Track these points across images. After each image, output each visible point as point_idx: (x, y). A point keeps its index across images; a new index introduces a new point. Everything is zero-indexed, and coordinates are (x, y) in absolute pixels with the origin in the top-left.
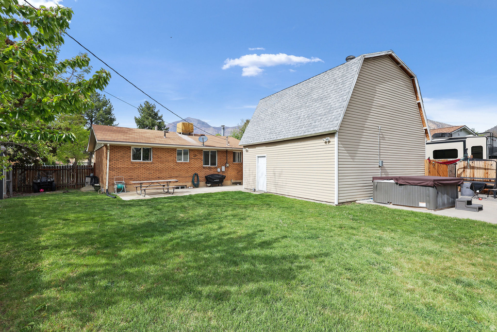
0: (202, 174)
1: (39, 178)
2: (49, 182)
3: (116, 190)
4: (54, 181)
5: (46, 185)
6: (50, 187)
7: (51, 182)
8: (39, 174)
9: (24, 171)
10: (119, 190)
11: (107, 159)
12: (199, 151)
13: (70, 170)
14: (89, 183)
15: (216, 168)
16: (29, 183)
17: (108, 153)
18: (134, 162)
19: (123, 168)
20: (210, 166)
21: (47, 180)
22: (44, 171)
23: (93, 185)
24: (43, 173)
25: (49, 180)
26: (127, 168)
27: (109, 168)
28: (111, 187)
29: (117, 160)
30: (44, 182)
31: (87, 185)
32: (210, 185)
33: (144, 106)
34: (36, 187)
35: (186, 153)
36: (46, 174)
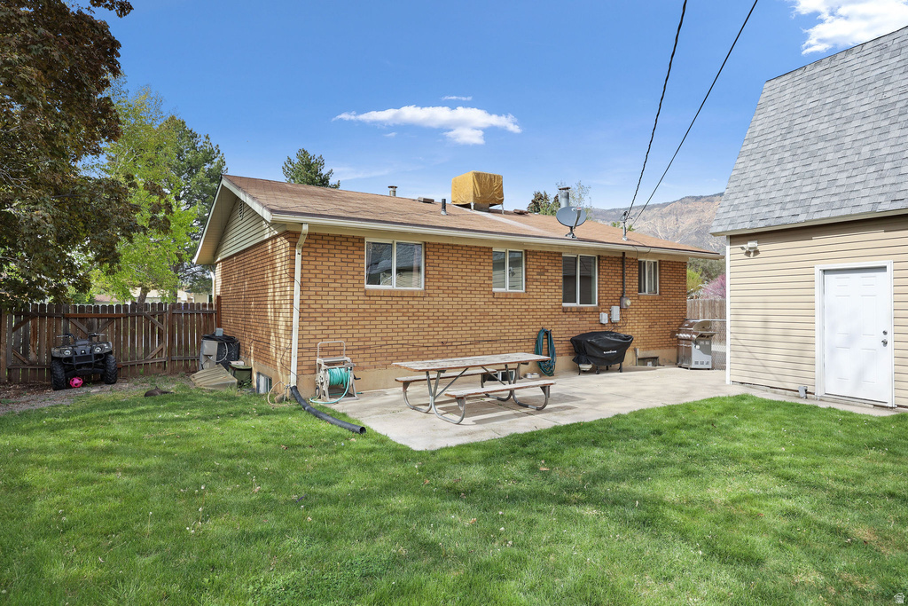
0: (563, 332)
1: (66, 343)
2: (98, 356)
3: (325, 388)
4: (111, 353)
5: (89, 365)
6: (100, 371)
7: (104, 357)
8: (66, 328)
9: (26, 321)
10: (337, 389)
11: (292, 279)
12: (551, 255)
13: (154, 316)
14: (214, 359)
15: (597, 312)
16: (39, 354)
17: (298, 258)
18: (373, 291)
19: (341, 310)
20: (577, 304)
21: (91, 351)
22: (81, 319)
23: (227, 365)
24: (79, 324)
25: (98, 350)
26: (353, 310)
27: (301, 311)
28: (305, 378)
29: (324, 285)
30: (85, 357)
31: (207, 365)
32: (588, 367)
33: (296, 161)
34: (59, 371)
35: (515, 263)
36: (85, 329)
